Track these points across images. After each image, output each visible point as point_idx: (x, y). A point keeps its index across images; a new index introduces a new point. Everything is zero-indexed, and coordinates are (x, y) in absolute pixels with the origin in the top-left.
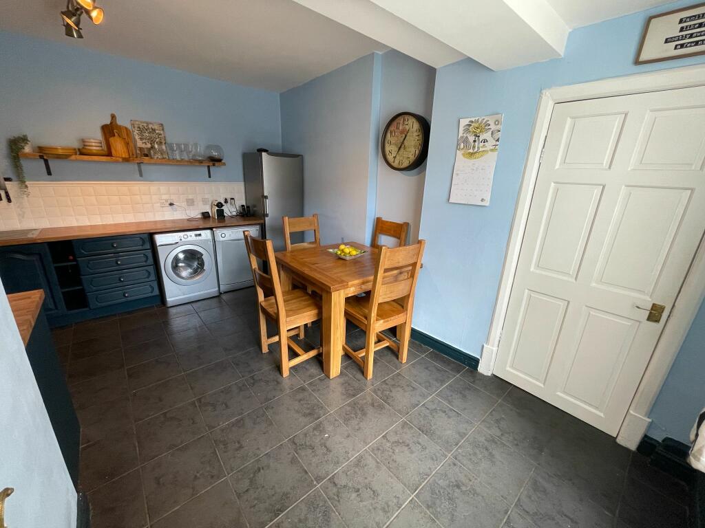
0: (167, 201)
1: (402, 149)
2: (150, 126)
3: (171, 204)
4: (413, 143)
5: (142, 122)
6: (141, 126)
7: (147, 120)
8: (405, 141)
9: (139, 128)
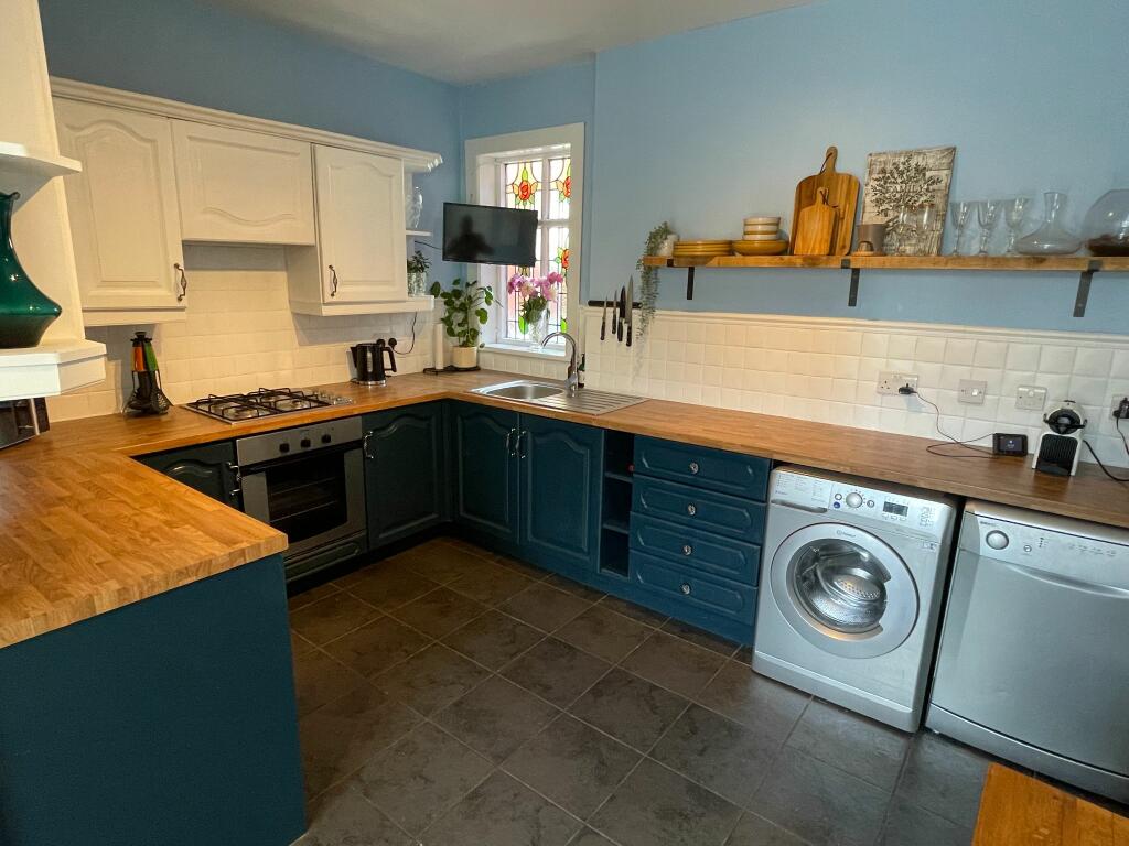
0: (898, 378)
3: (906, 391)
5: (896, 155)
6: (889, 166)
7: (910, 146)
9: (884, 170)
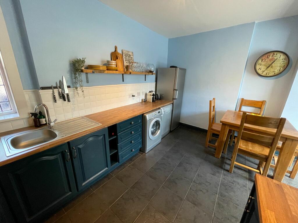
0: (132, 94)
1: (270, 68)
2: (129, 53)
3: (133, 96)
4: (279, 65)
5: (126, 51)
6: (126, 54)
7: (128, 50)
8: (273, 64)
9: (125, 54)
